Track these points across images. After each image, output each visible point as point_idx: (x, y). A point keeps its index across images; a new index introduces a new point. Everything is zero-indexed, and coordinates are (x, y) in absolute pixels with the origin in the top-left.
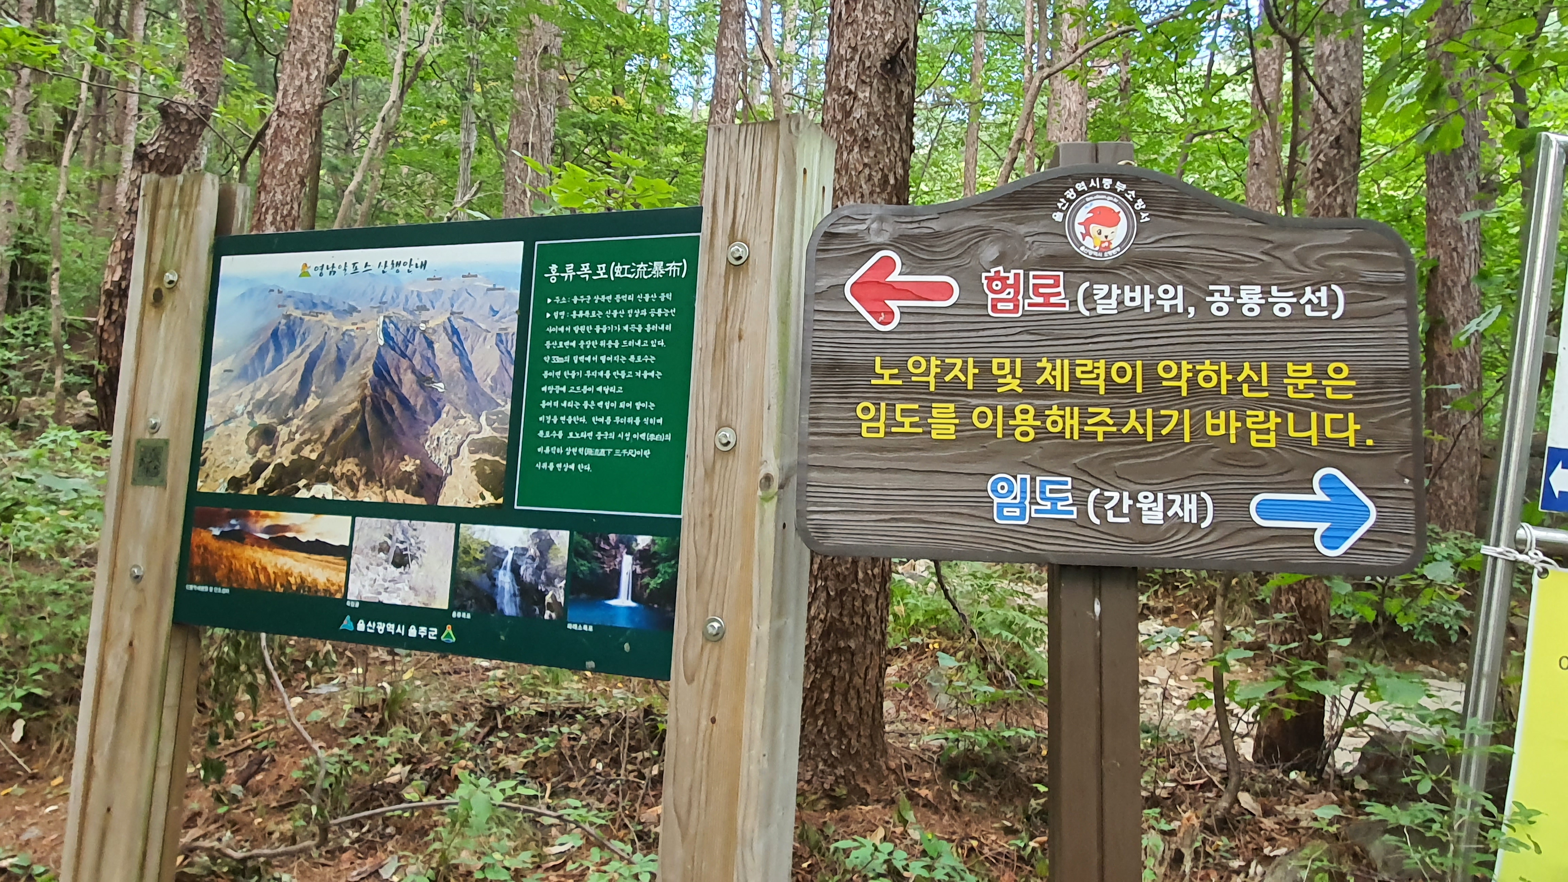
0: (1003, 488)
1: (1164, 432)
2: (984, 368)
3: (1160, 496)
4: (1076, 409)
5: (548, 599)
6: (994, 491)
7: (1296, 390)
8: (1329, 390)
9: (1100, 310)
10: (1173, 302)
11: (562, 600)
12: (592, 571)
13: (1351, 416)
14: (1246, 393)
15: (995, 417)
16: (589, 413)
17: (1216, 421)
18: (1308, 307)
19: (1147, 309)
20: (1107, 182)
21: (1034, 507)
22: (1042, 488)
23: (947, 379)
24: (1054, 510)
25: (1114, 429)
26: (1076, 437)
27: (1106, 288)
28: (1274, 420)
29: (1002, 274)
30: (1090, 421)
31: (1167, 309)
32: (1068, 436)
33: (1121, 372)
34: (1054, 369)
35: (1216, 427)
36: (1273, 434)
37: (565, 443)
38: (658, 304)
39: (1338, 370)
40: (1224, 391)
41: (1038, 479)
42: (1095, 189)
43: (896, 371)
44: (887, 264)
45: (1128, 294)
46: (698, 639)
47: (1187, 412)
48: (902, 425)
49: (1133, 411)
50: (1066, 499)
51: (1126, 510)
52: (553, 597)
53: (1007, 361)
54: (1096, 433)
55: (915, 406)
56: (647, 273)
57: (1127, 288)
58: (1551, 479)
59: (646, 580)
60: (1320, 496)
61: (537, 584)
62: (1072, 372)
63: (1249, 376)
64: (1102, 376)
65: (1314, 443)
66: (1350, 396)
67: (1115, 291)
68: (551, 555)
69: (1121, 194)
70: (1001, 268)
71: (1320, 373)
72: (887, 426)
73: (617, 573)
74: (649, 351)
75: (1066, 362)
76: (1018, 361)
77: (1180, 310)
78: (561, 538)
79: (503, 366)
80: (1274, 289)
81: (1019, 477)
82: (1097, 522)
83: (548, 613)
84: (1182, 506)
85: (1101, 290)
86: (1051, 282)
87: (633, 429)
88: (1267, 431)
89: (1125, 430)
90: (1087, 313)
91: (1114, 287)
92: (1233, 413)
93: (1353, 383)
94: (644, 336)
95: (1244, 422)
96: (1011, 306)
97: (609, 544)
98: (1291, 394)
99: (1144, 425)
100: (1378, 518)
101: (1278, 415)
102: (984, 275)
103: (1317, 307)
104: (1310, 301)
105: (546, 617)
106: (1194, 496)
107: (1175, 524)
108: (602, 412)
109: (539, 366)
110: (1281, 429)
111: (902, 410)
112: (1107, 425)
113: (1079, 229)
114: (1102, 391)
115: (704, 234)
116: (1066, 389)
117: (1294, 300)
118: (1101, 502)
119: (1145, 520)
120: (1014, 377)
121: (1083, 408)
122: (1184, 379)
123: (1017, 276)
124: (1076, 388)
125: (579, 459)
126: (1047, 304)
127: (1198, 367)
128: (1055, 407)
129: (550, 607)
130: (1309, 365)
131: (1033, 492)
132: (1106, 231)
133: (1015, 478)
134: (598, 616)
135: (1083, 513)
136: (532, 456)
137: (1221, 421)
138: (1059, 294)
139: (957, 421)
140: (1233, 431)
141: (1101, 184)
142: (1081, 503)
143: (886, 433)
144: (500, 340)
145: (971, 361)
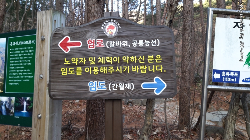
0: (91, 84)
1: (124, 71)
2: (87, 60)
3: (123, 84)
4: (106, 67)
5: (11, 111)
6: (90, 85)
7: (150, 61)
8: (157, 61)
9: (111, 47)
10: (125, 44)
11: (13, 111)
12: (19, 105)
13: (161, 66)
14: (140, 62)
15: (90, 70)
16: (18, 73)
17: (134, 68)
18: (152, 44)
19: (120, 46)
20: (112, 20)
21: (98, 88)
22: (99, 84)
23: (80, 62)
24: (102, 88)
25: (114, 71)
26: (106, 73)
27: (112, 42)
28: (146, 67)
29: (91, 40)
30: (109, 70)
31: (124, 46)
32: (105, 73)
33: (115, 59)
34: (102, 59)
35: (134, 69)
36: (146, 70)
37: (14, 79)
38: (30, 49)
39: (158, 57)
40: (136, 62)
41: (99, 82)
42: (109, 22)
43: (69, 61)
44: (67, 39)
45: (116, 43)
46: (37, 118)
47: (128, 67)
48: (70, 72)
49: (118, 67)
50: (104, 86)
51: (116, 87)
52: (12, 111)
53: (92, 58)
54: (110, 72)
55: (73, 68)
56: (28, 43)
57: (116, 42)
58: (214, 76)
59: (29, 107)
60: (155, 82)
61: (9, 108)
62: (105, 60)
63: (141, 59)
64: (111, 60)
65: (154, 72)
66: (161, 62)
67: (114, 43)
68: (11, 102)
69: (115, 22)
70: (91, 39)
71: (155, 57)
72: (67, 73)
73: (23, 106)
74: (28, 59)
75: (104, 58)
76: (94, 58)
77: (127, 46)
78: (13, 99)
79: (3, 64)
80: (146, 41)
81: (95, 82)
82: (111, 90)
83: (11, 114)
84: (128, 86)
85: (111, 42)
86: (101, 41)
87: (26, 75)
88: (144, 70)
89: (116, 71)
90: (108, 47)
91: (114, 42)
92: (137, 66)
93: (161, 59)
94: (28, 56)
95: (140, 68)
96: (93, 47)
97: (22, 99)
98: (149, 62)
99: (120, 70)
100: (167, 86)
101: (146, 66)
102: (87, 40)
103: (154, 44)
104: (153, 43)
105: (11, 115)
106: (130, 84)
107: (126, 90)
108: (20, 72)
109: (9, 63)
110: (147, 69)
111: (71, 69)
112: (112, 70)
113: (106, 30)
114: (111, 63)
115: (37, 34)
116: (104, 63)
117: (150, 43)
118: (111, 86)
119: (120, 89)
120: (93, 61)
121: (108, 67)
122: (128, 60)
123: (94, 40)
124: (106, 63)
125: (16, 82)
126: (100, 46)
127: (131, 57)
128: (102, 67)
129: (12, 113)
130: (153, 56)
131: (98, 85)
132: (112, 30)
133: (94, 82)
134: (20, 114)
135: (108, 88)
136: (8, 82)
137: (135, 68)
138: (102, 44)
139: (82, 71)
140: (138, 70)
141: (111, 21)
142: (107, 86)
143: (67, 74)
144: (2, 58)
145: (85, 58)
